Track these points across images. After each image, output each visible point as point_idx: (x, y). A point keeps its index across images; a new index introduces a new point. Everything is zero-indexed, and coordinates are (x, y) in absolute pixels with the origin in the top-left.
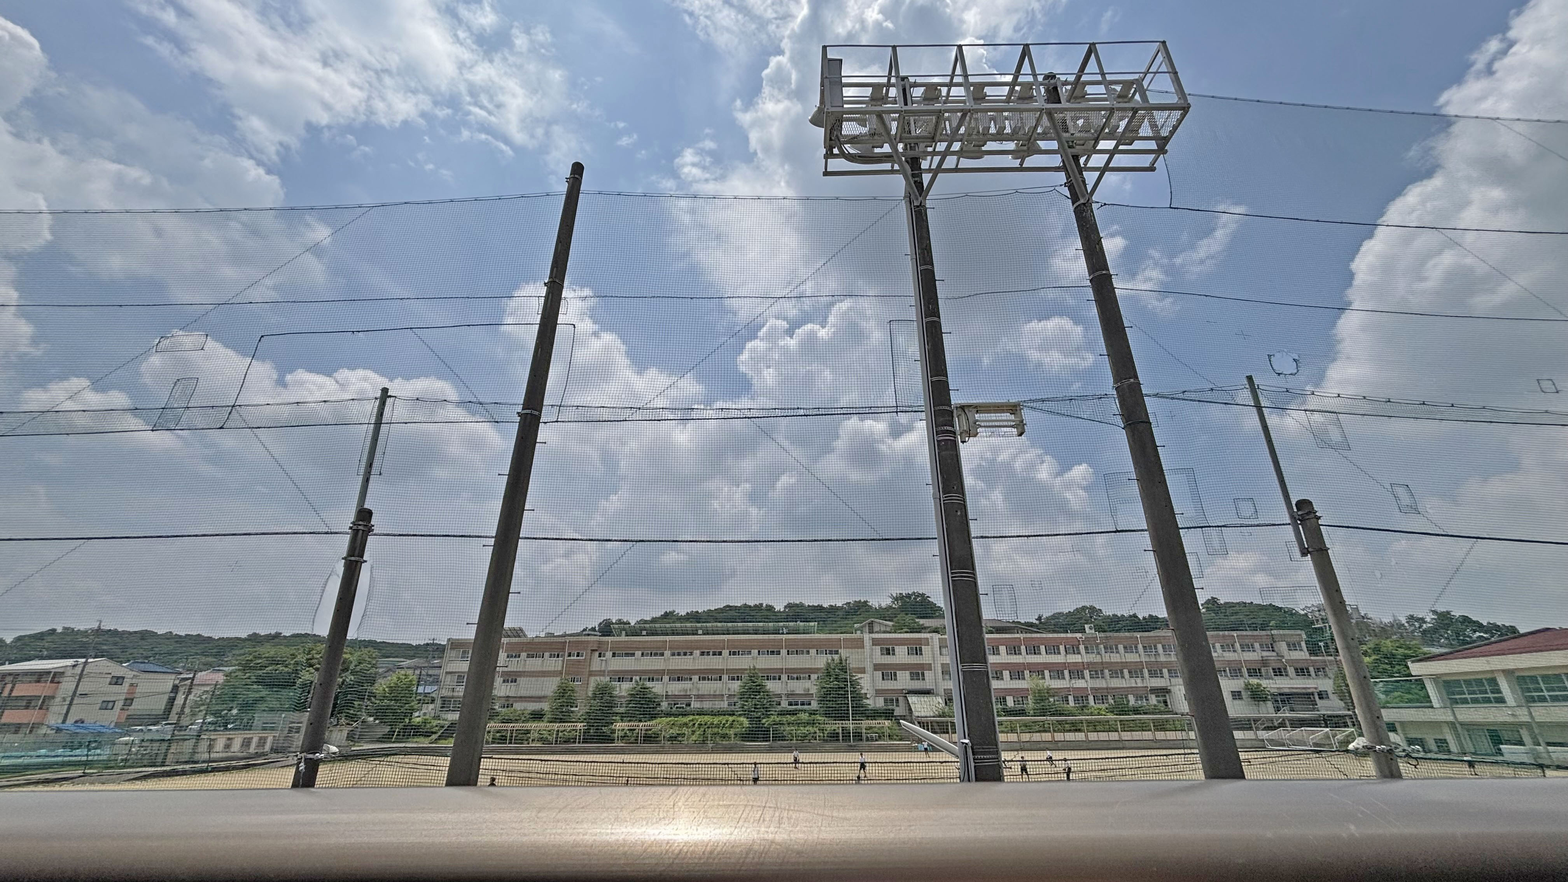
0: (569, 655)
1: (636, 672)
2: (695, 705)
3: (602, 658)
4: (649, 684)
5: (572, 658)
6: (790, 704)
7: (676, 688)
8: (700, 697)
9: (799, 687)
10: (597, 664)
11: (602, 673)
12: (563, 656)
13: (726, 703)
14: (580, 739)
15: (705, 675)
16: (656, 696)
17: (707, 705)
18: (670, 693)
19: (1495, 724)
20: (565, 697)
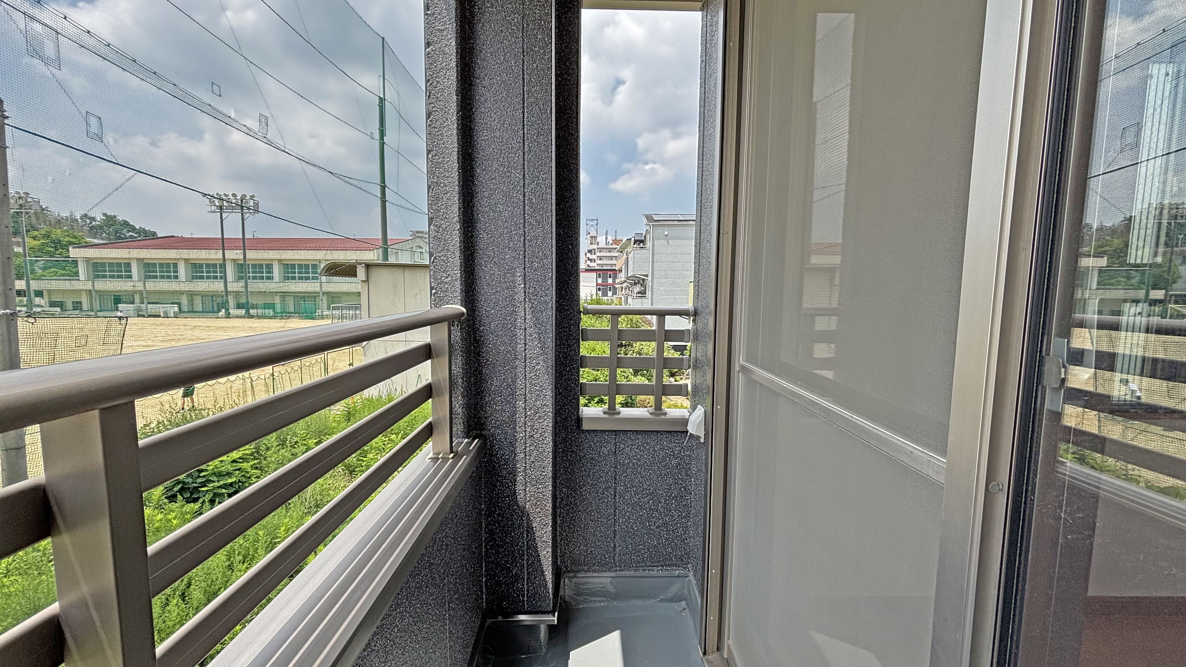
19: (120, 291)
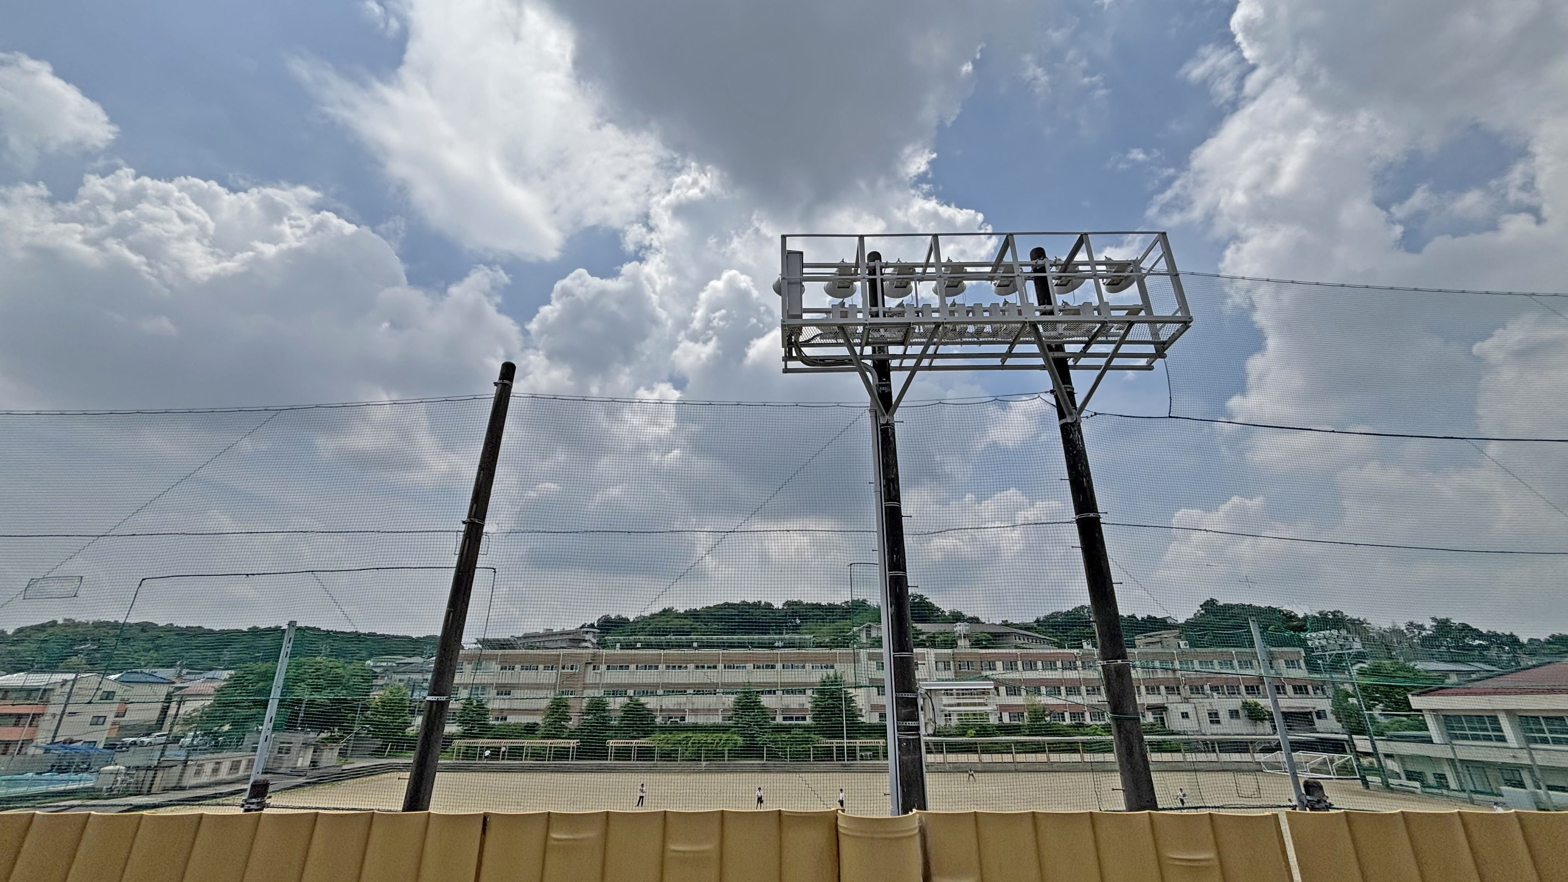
0: (563, 668)
1: (631, 686)
2: (690, 720)
3: (596, 671)
4: (643, 700)
5: (566, 670)
6: (785, 719)
7: (670, 702)
8: (695, 711)
9: (794, 701)
10: (591, 676)
11: (595, 686)
12: (557, 668)
13: (721, 717)
14: (573, 755)
15: (700, 690)
16: (650, 711)
17: (701, 720)
18: (664, 707)
20: (559, 709)
